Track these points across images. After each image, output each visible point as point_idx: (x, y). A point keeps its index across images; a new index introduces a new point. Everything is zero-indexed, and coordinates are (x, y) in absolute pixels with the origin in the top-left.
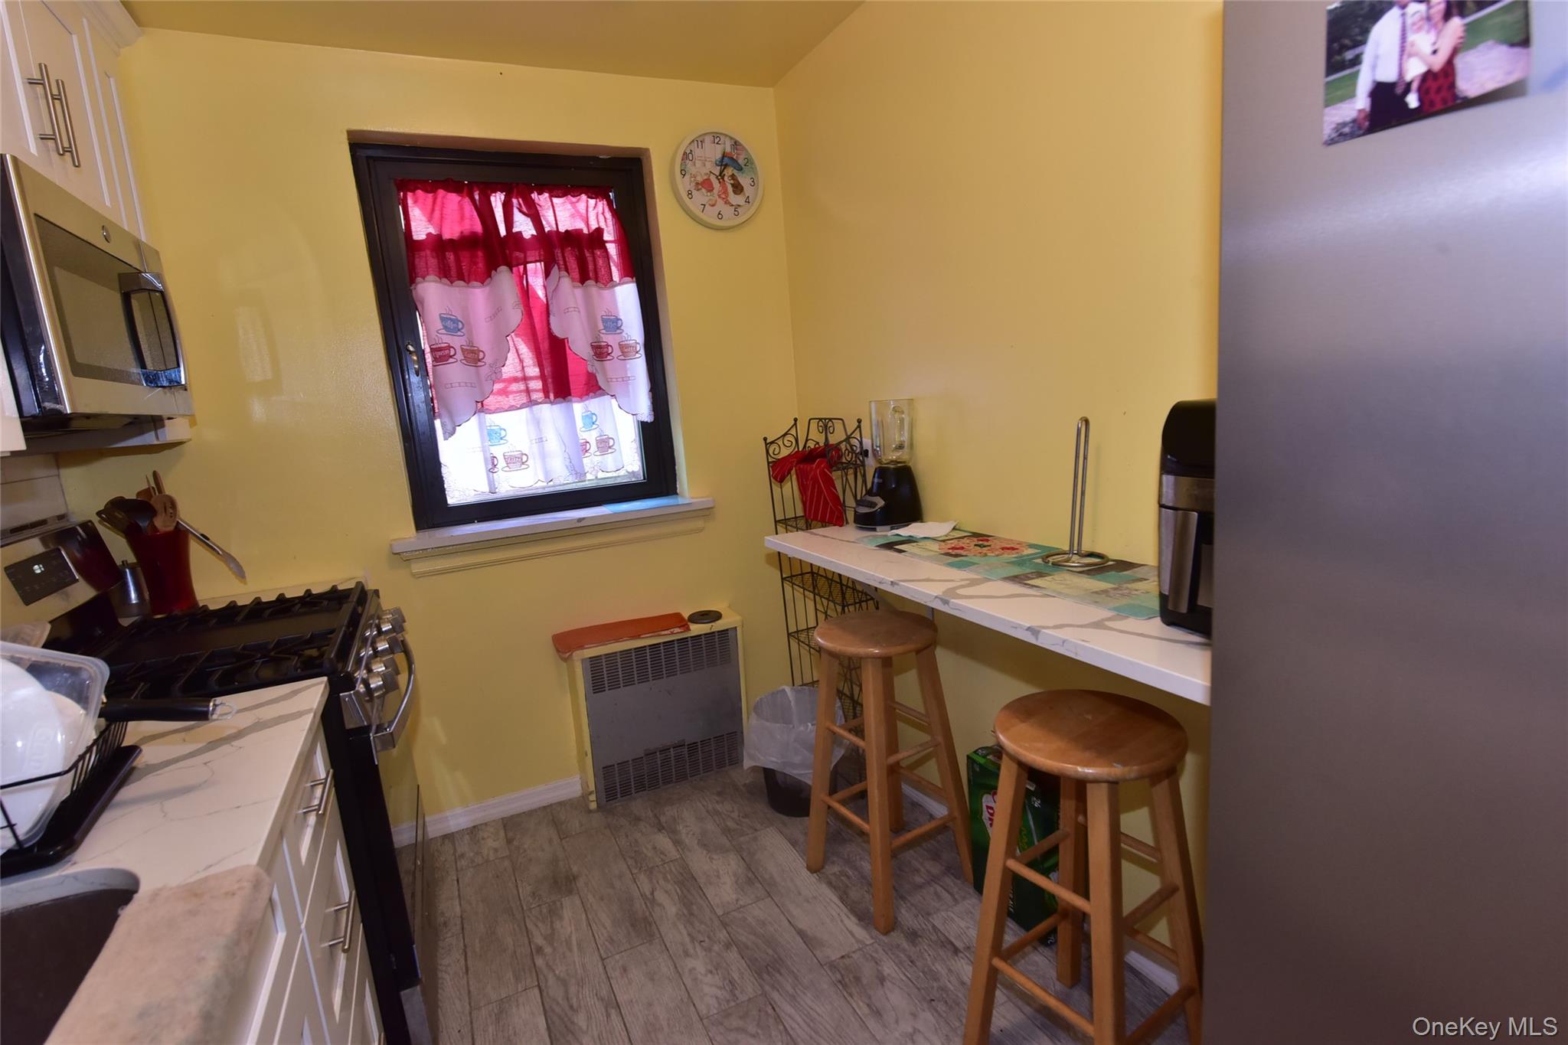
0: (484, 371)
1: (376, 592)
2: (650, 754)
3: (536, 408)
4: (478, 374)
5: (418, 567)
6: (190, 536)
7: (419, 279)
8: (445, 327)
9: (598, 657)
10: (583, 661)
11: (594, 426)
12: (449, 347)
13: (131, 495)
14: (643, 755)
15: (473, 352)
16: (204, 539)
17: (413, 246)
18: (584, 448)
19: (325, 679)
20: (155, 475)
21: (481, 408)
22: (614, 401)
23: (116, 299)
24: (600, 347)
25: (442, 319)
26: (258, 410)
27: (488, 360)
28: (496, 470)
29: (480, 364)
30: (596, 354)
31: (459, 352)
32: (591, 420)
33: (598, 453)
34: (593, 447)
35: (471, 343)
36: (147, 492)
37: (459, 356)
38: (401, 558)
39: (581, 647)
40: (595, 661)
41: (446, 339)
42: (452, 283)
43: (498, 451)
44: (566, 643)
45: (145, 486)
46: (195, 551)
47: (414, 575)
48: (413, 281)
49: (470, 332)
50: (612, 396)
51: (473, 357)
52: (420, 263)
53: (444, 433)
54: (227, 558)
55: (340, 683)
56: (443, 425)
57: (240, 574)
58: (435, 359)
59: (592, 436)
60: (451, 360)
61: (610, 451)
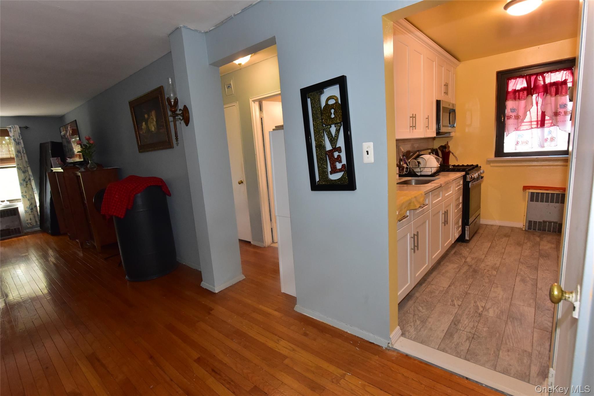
0: (520, 120)
1: (480, 167)
2: (545, 222)
3: (532, 129)
4: (518, 121)
5: (492, 165)
6: (451, 153)
7: (507, 101)
8: (511, 111)
9: (534, 193)
10: (529, 192)
11: (550, 134)
12: (511, 116)
13: (443, 145)
14: (542, 221)
15: (518, 116)
16: (453, 153)
17: (508, 92)
18: (546, 140)
19: (465, 172)
20: (448, 142)
21: (517, 129)
22: (558, 127)
23: (448, 114)
24: (557, 113)
25: (511, 109)
26: (467, 130)
27: (521, 118)
28: (518, 144)
29: (519, 119)
30: (555, 115)
31: (513, 116)
32: (550, 132)
33: (550, 141)
34: (549, 140)
35: (518, 114)
36: (446, 145)
37: (513, 117)
38: (489, 162)
39: (529, 189)
40: (532, 194)
41: (511, 114)
42: (515, 100)
43: (520, 140)
44: (525, 188)
45: (446, 144)
46: (451, 155)
47: (491, 166)
48: (506, 101)
49: (518, 111)
50: (557, 126)
51: (517, 117)
52: (509, 97)
53: (506, 135)
54: (456, 157)
55: (467, 173)
56: (506, 134)
57: (457, 160)
58: (507, 119)
59: (549, 137)
60: (511, 119)
61: (553, 141)
